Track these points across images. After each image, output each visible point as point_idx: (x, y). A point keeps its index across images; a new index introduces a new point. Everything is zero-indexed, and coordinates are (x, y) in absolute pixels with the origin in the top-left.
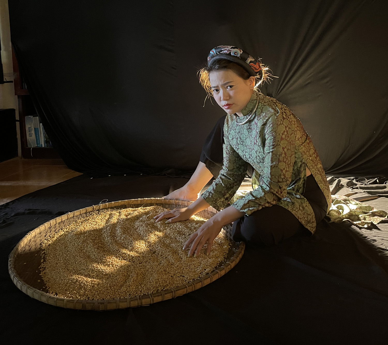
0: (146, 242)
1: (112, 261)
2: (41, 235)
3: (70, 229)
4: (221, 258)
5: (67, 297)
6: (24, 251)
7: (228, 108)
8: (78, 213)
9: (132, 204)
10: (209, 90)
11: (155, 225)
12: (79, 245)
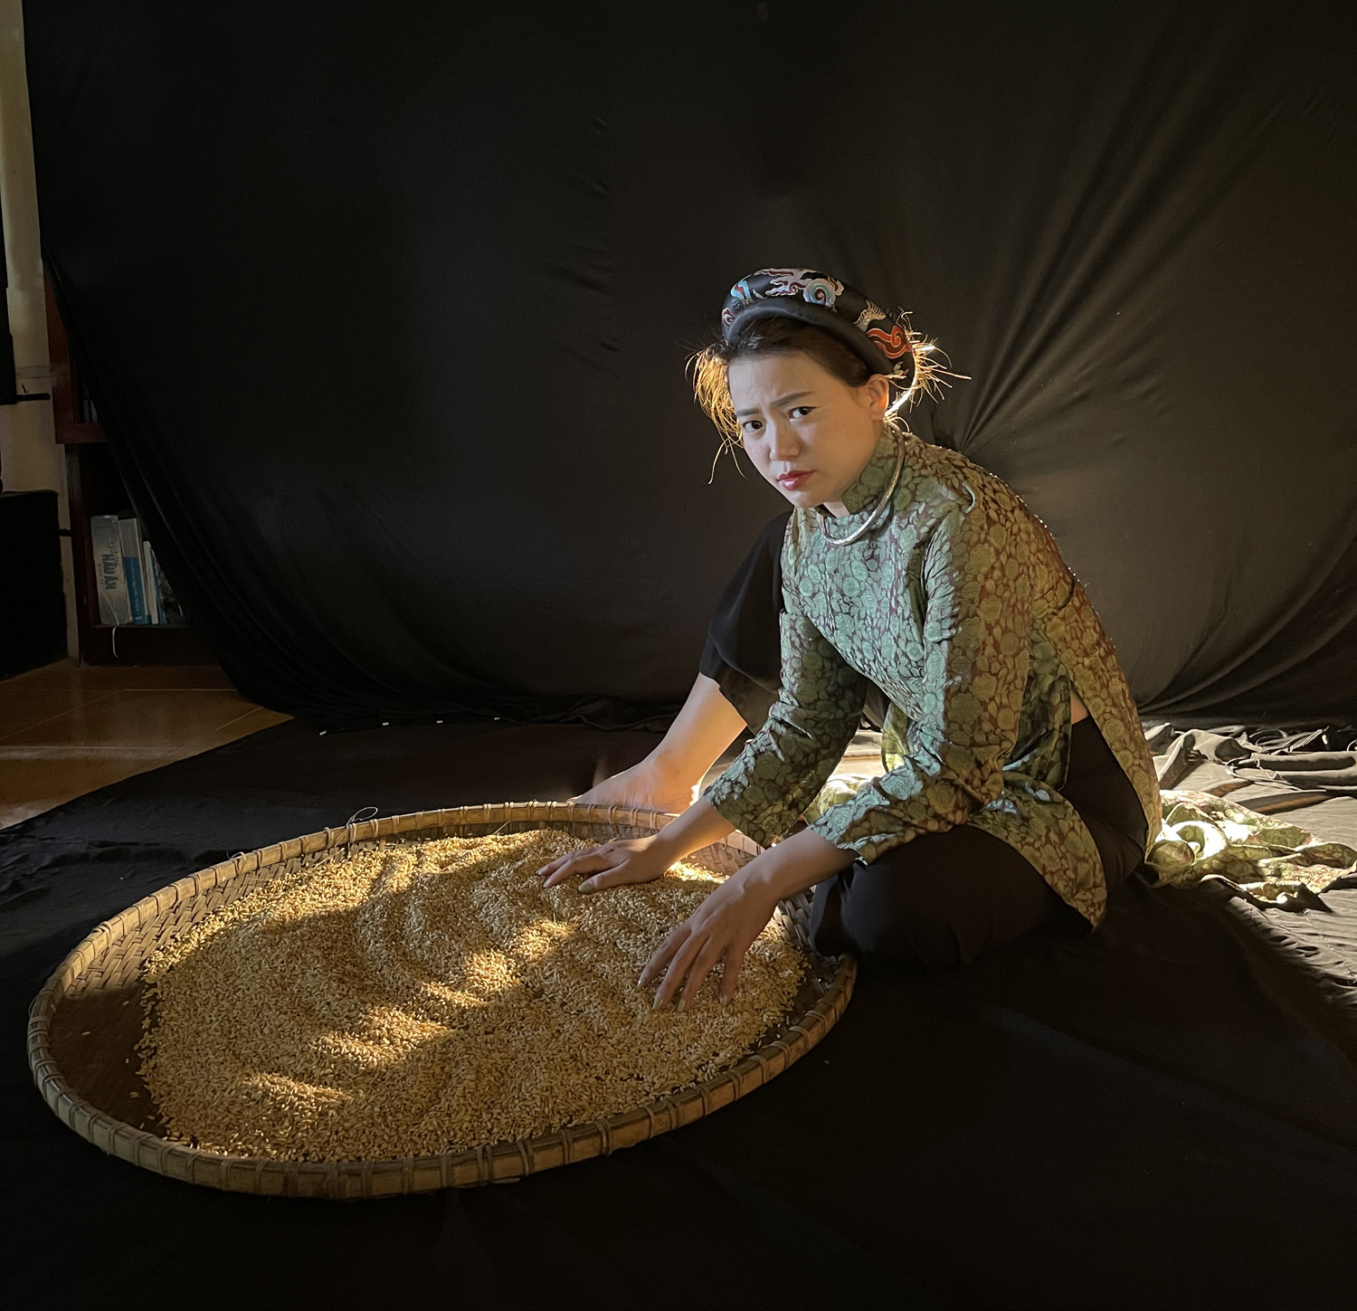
0: (511, 957)
1: (391, 1024)
2: (142, 933)
3: (244, 911)
4: (772, 1012)
5: (232, 1152)
6: (84, 989)
7: (795, 488)
8: (274, 856)
9: (463, 822)
10: (728, 424)
11: (542, 896)
12: (276, 967)
